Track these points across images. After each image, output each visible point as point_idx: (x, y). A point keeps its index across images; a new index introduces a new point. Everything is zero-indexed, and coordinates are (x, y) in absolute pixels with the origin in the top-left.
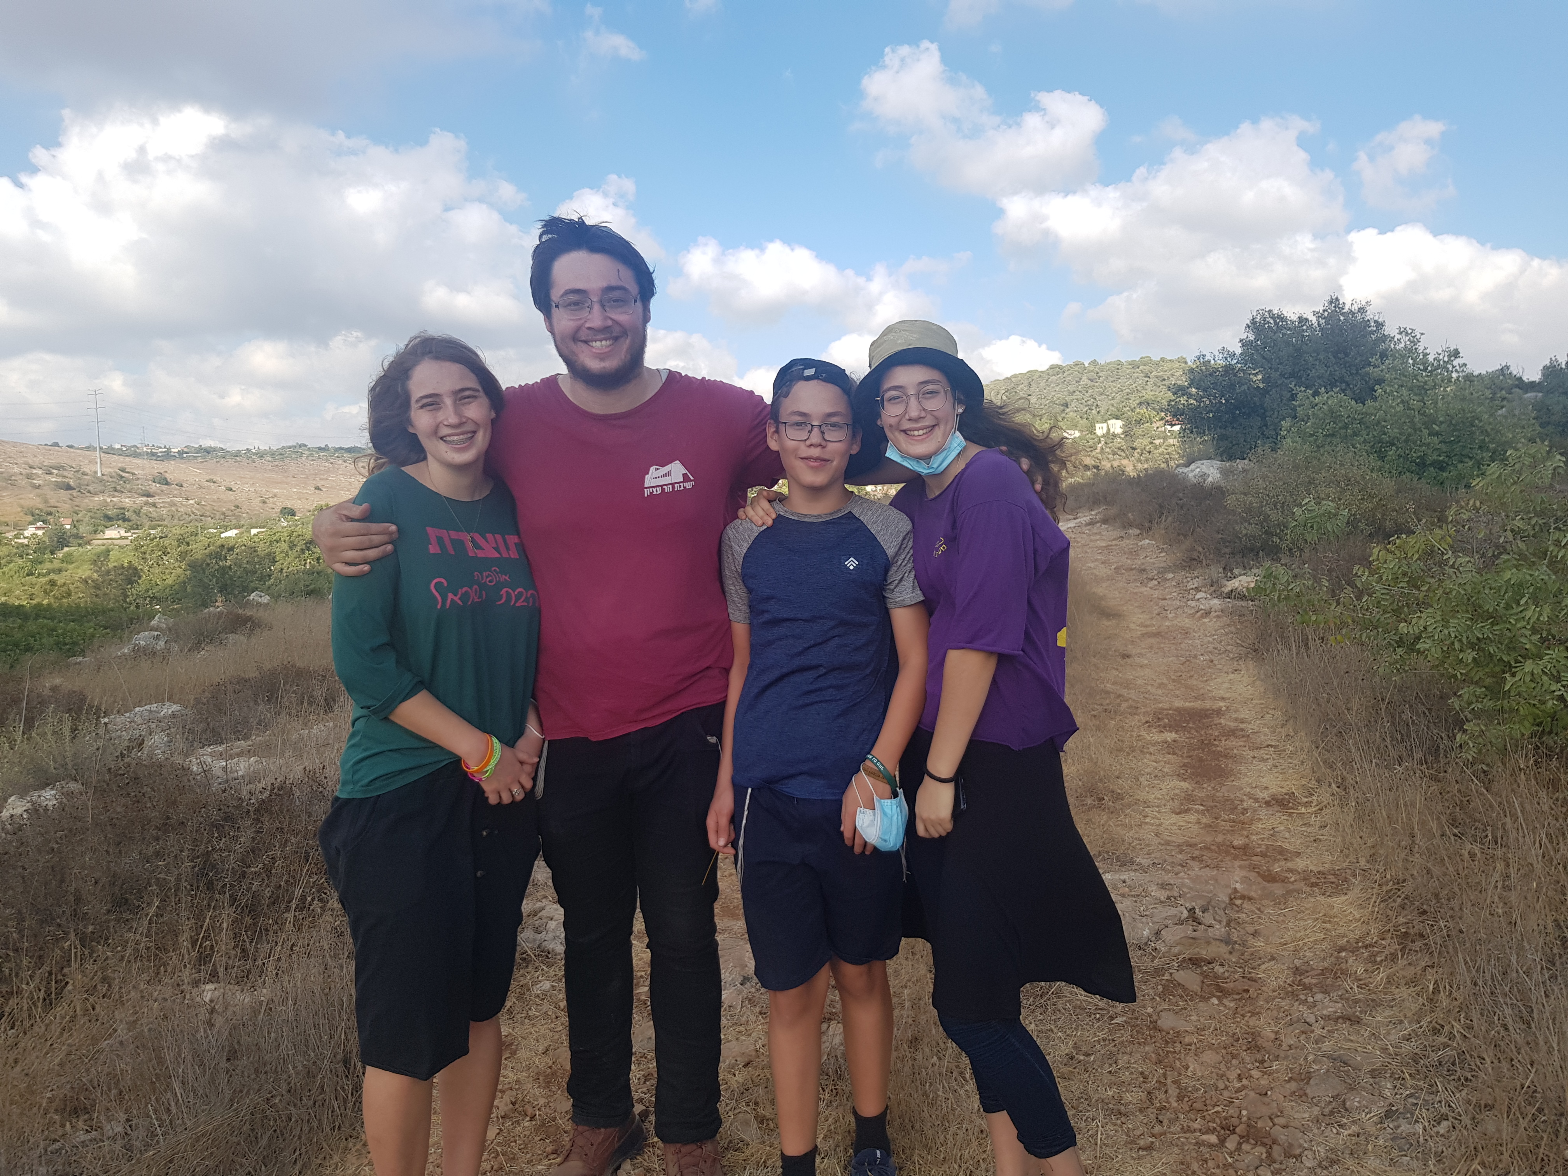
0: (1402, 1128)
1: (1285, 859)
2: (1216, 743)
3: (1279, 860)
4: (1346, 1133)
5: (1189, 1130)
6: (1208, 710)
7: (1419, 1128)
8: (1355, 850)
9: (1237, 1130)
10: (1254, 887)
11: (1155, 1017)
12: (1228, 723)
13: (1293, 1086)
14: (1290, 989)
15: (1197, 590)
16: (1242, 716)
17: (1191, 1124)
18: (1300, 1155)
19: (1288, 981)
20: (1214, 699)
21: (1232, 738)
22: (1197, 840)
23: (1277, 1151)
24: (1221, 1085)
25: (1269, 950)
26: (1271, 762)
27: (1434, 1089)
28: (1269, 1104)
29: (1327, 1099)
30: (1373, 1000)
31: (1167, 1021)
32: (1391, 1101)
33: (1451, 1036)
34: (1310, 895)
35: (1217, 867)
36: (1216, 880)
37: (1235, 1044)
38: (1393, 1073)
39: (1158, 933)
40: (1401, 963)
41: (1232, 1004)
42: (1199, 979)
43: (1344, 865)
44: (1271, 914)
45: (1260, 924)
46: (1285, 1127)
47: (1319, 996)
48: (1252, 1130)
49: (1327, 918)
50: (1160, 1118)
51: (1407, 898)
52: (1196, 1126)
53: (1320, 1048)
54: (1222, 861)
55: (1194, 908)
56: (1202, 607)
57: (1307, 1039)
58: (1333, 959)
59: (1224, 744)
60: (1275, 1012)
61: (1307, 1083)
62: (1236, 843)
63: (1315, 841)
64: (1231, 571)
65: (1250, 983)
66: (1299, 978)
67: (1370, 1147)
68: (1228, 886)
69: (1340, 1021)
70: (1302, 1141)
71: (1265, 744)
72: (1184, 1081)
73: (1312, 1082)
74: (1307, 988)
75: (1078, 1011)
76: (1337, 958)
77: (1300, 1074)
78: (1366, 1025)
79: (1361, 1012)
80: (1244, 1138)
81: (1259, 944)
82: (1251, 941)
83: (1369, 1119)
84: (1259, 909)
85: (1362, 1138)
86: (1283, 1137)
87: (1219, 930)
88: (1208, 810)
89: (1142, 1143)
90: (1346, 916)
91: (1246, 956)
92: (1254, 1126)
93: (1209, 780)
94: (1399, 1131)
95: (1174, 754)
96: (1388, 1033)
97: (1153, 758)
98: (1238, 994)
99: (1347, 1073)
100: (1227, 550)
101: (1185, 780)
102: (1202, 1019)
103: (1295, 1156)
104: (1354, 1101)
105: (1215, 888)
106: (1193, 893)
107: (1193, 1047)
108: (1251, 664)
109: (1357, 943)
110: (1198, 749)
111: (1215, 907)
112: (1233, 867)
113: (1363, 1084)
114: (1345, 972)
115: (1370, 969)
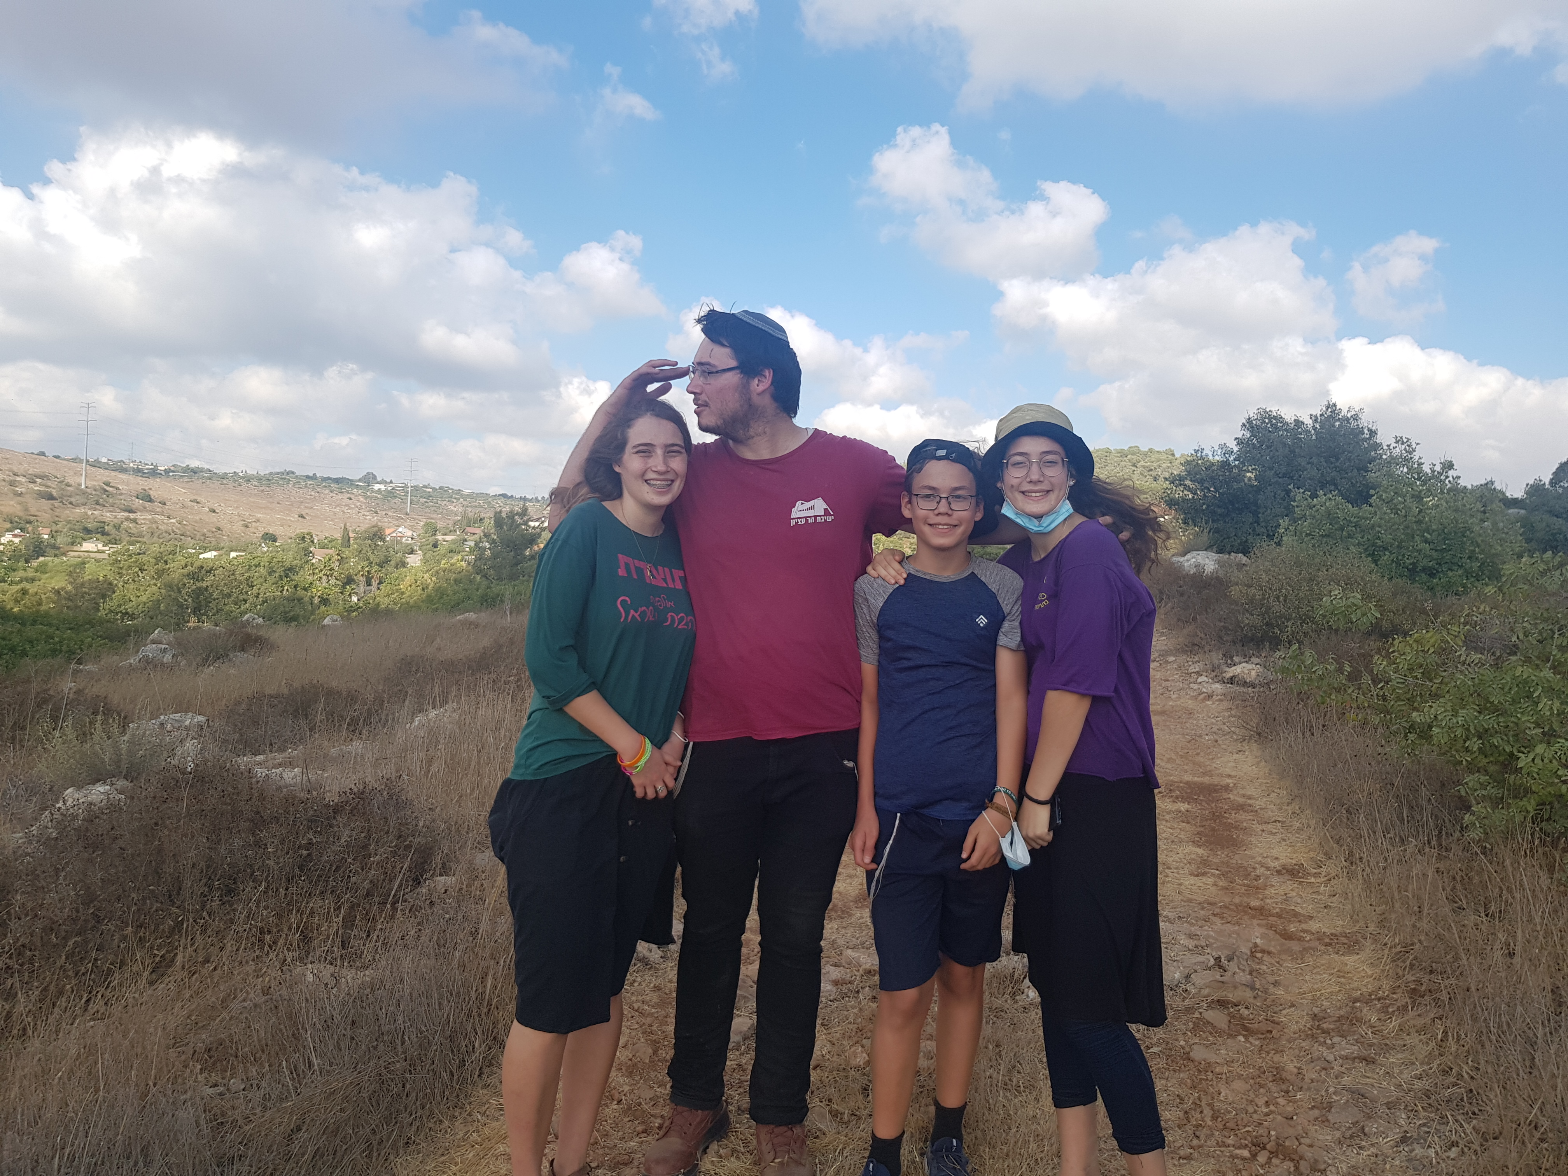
0: (1417, 1151)
1: (1300, 921)
2: (1227, 815)
3: (1294, 921)
4: (1365, 1153)
5: (1225, 1145)
6: (1217, 785)
7: (1432, 1152)
8: (1364, 917)
9: (1268, 1146)
10: (1273, 943)
11: (1187, 1049)
12: (1236, 798)
13: (1316, 1112)
14: (1309, 1032)
15: (1199, 674)
16: (1249, 793)
17: (1225, 1140)
18: (1325, 1170)
19: (1308, 1025)
20: (1221, 775)
21: (1241, 812)
22: (1217, 900)
23: (1304, 1166)
24: (1251, 1110)
25: (1289, 998)
26: (1279, 836)
27: (1444, 1121)
28: (1294, 1127)
29: (1347, 1125)
30: (1386, 1045)
31: (1198, 1053)
32: (1406, 1128)
33: (1460, 1076)
34: (1325, 953)
35: (1239, 924)
36: (1238, 934)
37: (1262, 1075)
38: (1406, 1105)
39: (1188, 977)
40: (1411, 1014)
41: (1257, 1042)
42: (1227, 1018)
43: (1355, 929)
44: (1289, 967)
45: (1280, 975)
46: (1311, 1146)
47: (1337, 1039)
48: (1281, 1148)
49: (1341, 973)
50: (1197, 1133)
51: (1416, 958)
52: (1230, 1141)
53: (1339, 1082)
54: (1241, 919)
55: (1220, 957)
56: (1205, 690)
57: (1328, 1075)
58: (1348, 1008)
59: (1233, 817)
60: (1297, 1051)
61: (1329, 1111)
62: (1253, 904)
63: (1325, 907)
64: (1231, 658)
65: (1272, 1025)
66: (1317, 1023)
69: (1357, 1060)
70: (1326, 1159)
71: (1273, 819)
72: (1217, 1104)
73: (1333, 1110)
74: (1326, 1032)
76: (1353, 1008)
77: (1322, 1103)
78: (1380, 1065)
79: (1375, 1054)
80: (1274, 1154)
81: (1280, 992)
82: (1272, 989)
83: (1386, 1143)
84: (1278, 963)
85: (1380, 1158)
86: (1310, 1154)
87: (1244, 977)
88: (1223, 875)
89: (1182, 1153)
90: (1359, 972)
91: (1268, 1002)
92: (1281, 1145)
93: (1223, 848)
94: (1413, 1154)
95: (1188, 823)
96: (1401, 1072)
97: (1168, 824)
98: (1262, 1034)
99: (1365, 1104)
100: (1229, 638)
101: (1199, 846)
102: (1230, 1054)
104: (1372, 1127)
105: (1237, 941)
106: (1219, 944)
107: (1224, 1076)
108: (1255, 746)
109: (1370, 996)
110: (1210, 820)
111: (1238, 958)
112: (1252, 924)
113: (1379, 1113)
114: (1360, 1020)
115: (1383, 1018)
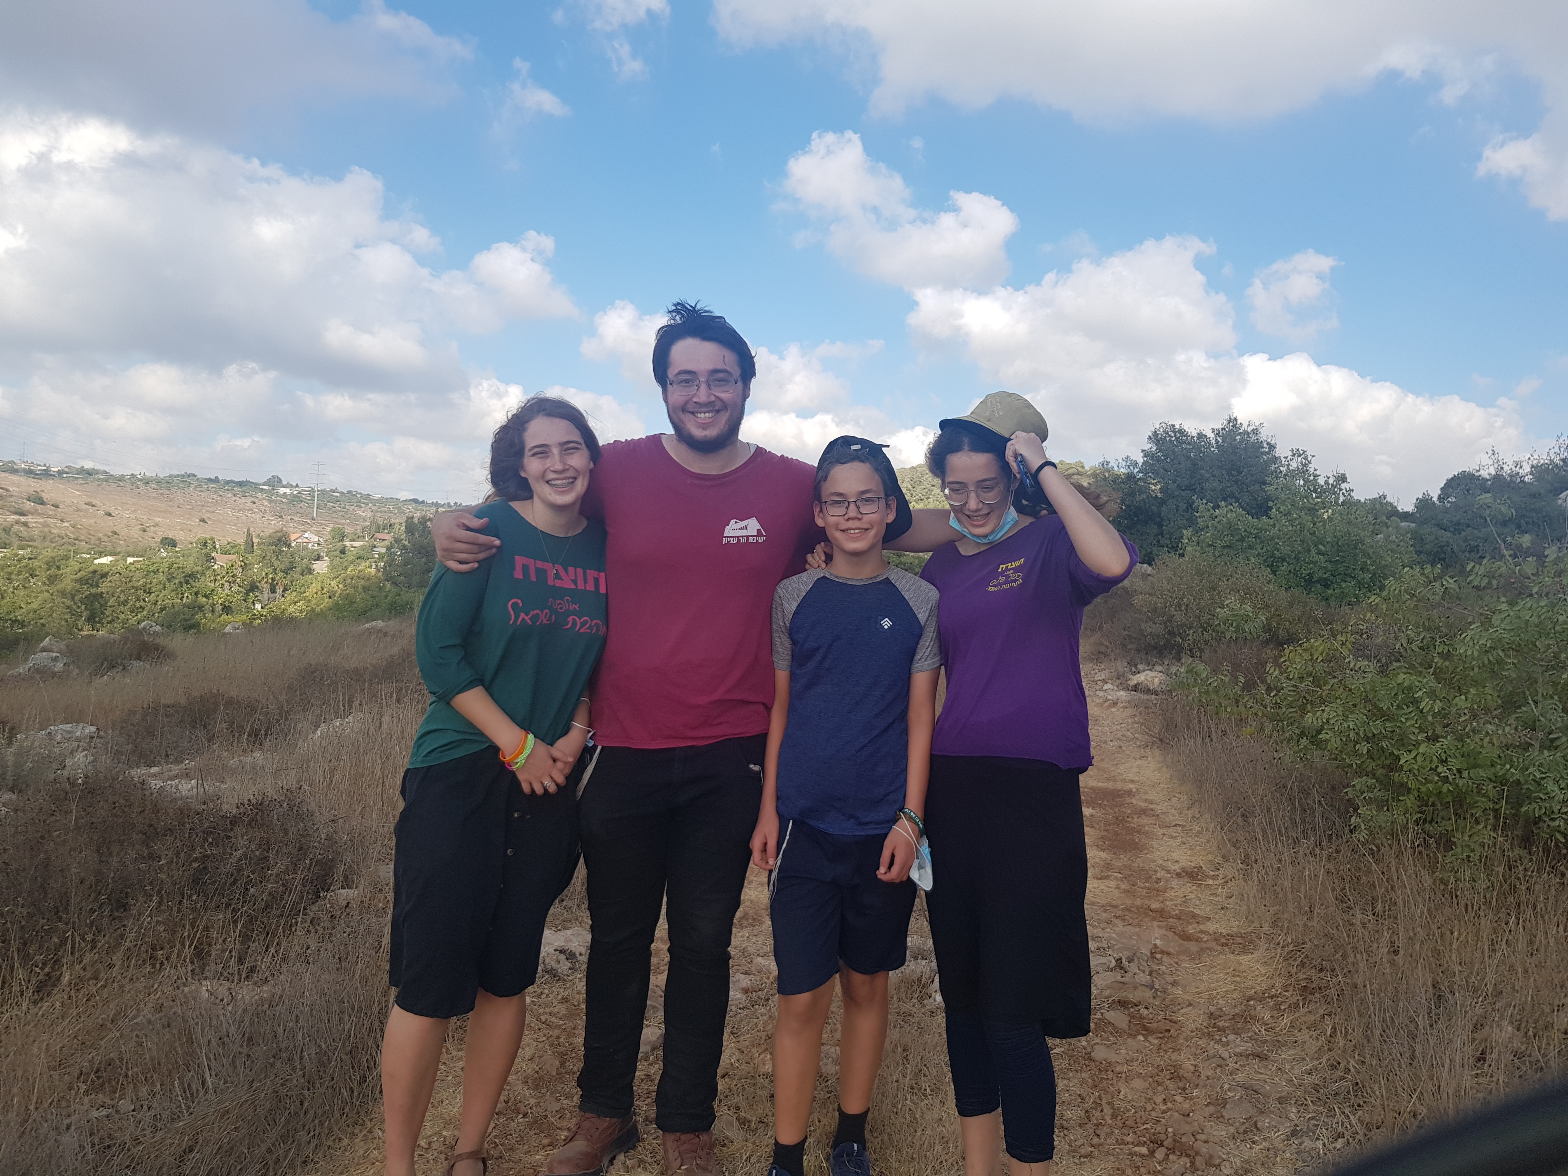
0: (1306, 1144)
1: (1198, 923)
2: (1129, 820)
3: (1192, 923)
4: (1258, 1148)
5: (1123, 1143)
6: (1120, 791)
7: (1319, 1144)
8: (1259, 917)
9: (1165, 1143)
10: (1172, 944)
11: (1089, 1050)
12: (1139, 803)
13: (1211, 1109)
14: (1206, 1030)
15: (1105, 682)
16: (1151, 798)
17: (1125, 1138)
18: (1219, 1165)
19: (1205, 1024)
20: (1124, 781)
21: (1143, 816)
22: (1119, 902)
23: (1199, 1161)
24: (1149, 1107)
25: (1187, 997)
26: (1179, 840)
27: (1332, 1113)
28: (1191, 1123)
29: (1242, 1120)
30: (1278, 1041)
31: (1100, 1053)
32: (1296, 1122)
33: (1347, 1070)
34: (1221, 953)
35: (1140, 926)
36: (1139, 936)
37: (1160, 1074)
38: (1297, 1100)
40: (1302, 1011)
41: (1156, 1042)
42: (1127, 1019)
43: (1250, 929)
44: (1187, 968)
45: (1178, 976)
46: (1206, 1142)
47: (1231, 1037)
48: (1177, 1144)
49: (1237, 973)
50: (1098, 1132)
51: (1307, 956)
52: (1129, 1139)
53: (1234, 1079)
54: (1142, 921)
55: (1121, 959)
56: (1110, 697)
57: (1222, 1072)
58: (1243, 1006)
59: (1135, 822)
60: (1193, 1049)
61: (1224, 1107)
62: (1153, 906)
63: (1222, 908)
64: (1136, 666)
65: (1171, 1024)
66: (1213, 1022)
69: (1251, 1057)
70: (1221, 1154)
71: (1174, 823)
72: (1117, 1103)
73: (1227, 1106)
74: (1221, 1030)
76: (1247, 1006)
77: (1217, 1100)
78: (1273, 1061)
79: (1268, 1051)
80: (1171, 1150)
81: (1178, 992)
82: (1170, 989)
83: (1277, 1137)
84: (1177, 963)
85: (1272, 1152)
86: (1205, 1150)
87: (1144, 978)
88: (1126, 878)
89: (1083, 1151)
90: (1254, 972)
91: (1167, 1002)
92: (1178, 1141)
93: (1125, 851)
94: (1303, 1147)
96: (1292, 1068)
98: (1161, 1033)
99: (1258, 1099)
100: (1133, 646)
101: (1103, 850)
102: (1130, 1053)
103: (1214, 1165)
104: (1265, 1122)
105: (1137, 943)
106: (1120, 945)
107: (1124, 1076)
108: (1157, 752)
109: (1263, 994)
110: (1114, 824)
111: (1139, 959)
112: (1152, 926)
113: (1271, 1108)
114: (1253, 1018)
115: (1276, 1016)
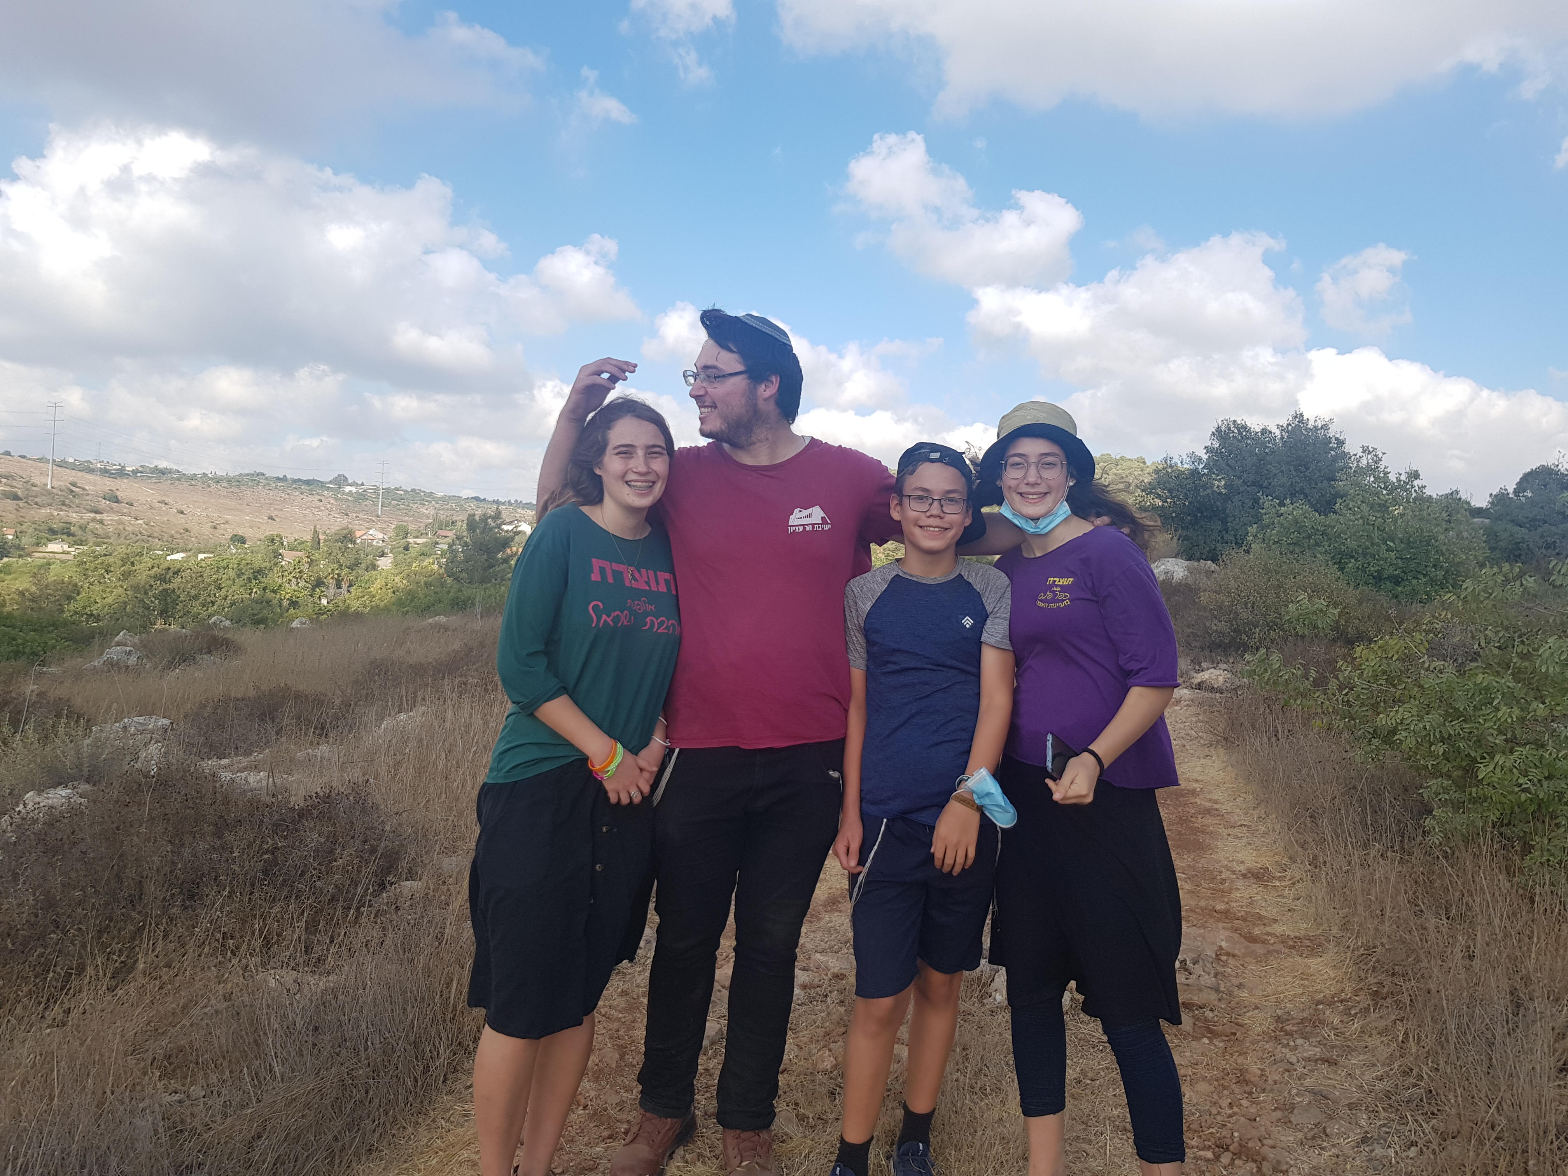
0: (1376, 1151)
1: (1264, 925)
2: (1193, 819)
3: (1258, 925)
4: (1327, 1154)
6: (1184, 790)
7: (1392, 1154)
8: (1328, 920)
9: (1231, 1148)
10: (1238, 946)
12: (1203, 803)
13: (1279, 1114)
14: (1273, 1034)
16: (1216, 798)
18: (1287, 1171)
19: (1272, 1027)
21: (1207, 816)
23: (1266, 1167)
24: (1214, 1111)
25: (1253, 1000)
26: (1245, 840)
27: (1404, 1121)
28: (1257, 1128)
29: (1310, 1126)
30: (1348, 1046)
32: (1367, 1129)
33: (1420, 1077)
34: (1288, 955)
35: (1204, 927)
36: (1204, 937)
37: (1226, 1077)
38: (1367, 1106)
40: (1373, 1016)
41: (1221, 1045)
42: (1191, 1021)
43: (1318, 932)
44: (1254, 970)
45: (1244, 978)
46: (1273, 1147)
47: (1300, 1041)
48: (1244, 1149)
49: (1304, 976)
51: (1378, 961)
52: (1194, 1142)
53: (1302, 1084)
54: (1206, 922)
57: (1290, 1076)
58: (1311, 1011)
59: (1199, 822)
60: (1260, 1054)
61: (1292, 1112)
62: (1218, 907)
63: (1289, 910)
64: (1200, 664)
65: (1237, 1027)
66: (1281, 1025)
67: (1348, 1166)
68: (1214, 944)
69: (1319, 1062)
70: (1288, 1159)
71: (1239, 824)
73: (1295, 1111)
74: (1287, 1033)
75: (1082, 1042)
76: (1316, 1010)
77: (1285, 1104)
78: (1342, 1066)
79: (1337, 1056)
80: (1237, 1155)
81: (1244, 995)
82: (1236, 991)
83: (1347, 1144)
84: (1243, 965)
85: (1341, 1159)
86: (1272, 1156)
87: (1208, 980)
88: (1189, 879)
90: (1322, 975)
92: (1244, 1146)
93: (1189, 852)
94: (1373, 1154)
96: (1363, 1074)
98: (1227, 1036)
99: (1327, 1105)
100: (1197, 644)
102: (1195, 1056)
103: (1282, 1171)
104: (1334, 1128)
105: (1202, 944)
108: (1222, 751)
109: (1333, 998)
110: (1177, 824)
111: (1203, 960)
112: (1217, 928)
113: (1341, 1114)
114: (1322, 1022)
115: (1345, 1020)
